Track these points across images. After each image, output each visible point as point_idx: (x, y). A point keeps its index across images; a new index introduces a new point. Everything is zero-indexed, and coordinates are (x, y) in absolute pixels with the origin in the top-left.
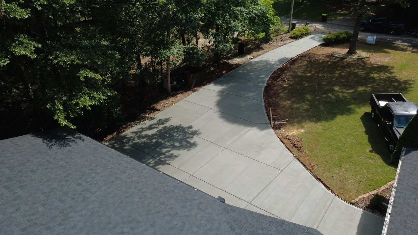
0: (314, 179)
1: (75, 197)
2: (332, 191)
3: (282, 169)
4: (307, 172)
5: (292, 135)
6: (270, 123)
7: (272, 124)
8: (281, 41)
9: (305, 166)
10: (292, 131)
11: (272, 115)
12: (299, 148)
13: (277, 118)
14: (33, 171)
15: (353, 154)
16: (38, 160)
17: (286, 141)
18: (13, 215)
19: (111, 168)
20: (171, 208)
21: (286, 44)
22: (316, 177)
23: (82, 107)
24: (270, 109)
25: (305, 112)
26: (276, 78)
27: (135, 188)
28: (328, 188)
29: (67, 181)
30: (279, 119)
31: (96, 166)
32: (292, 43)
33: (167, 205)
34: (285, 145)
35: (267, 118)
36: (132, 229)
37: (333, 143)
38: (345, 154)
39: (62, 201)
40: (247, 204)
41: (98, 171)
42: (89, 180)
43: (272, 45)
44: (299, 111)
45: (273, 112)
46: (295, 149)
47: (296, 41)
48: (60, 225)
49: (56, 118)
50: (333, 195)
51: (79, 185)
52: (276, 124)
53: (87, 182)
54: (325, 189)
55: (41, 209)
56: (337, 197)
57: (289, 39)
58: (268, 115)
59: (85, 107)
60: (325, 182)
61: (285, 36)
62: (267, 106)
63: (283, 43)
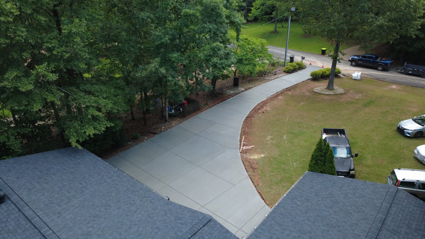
0: (256, 192)
1: (77, 190)
2: (265, 202)
3: (235, 184)
4: (253, 186)
5: (254, 159)
6: (240, 148)
7: (241, 149)
8: (275, 75)
9: (253, 183)
10: (255, 155)
11: (243, 142)
12: (254, 169)
13: (246, 144)
14: (54, 174)
15: (293, 175)
16: (58, 167)
17: (246, 163)
18: (41, 197)
19: (102, 175)
20: (133, 201)
21: (278, 78)
22: (257, 190)
23: (88, 135)
24: (244, 137)
25: (270, 140)
26: (258, 110)
27: (115, 188)
28: (263, 199)
29: (74, 181)
30: (247, 146)
31: (93, 173)
32: (284, 77)
33: (131, 199)
34: (245, 166)
35: (239, 143)
36: (106, 209)
37: (282, 166)
38: (288, 175)
39: (69, 192)
40: (201, 207)
41: (94, 176)
42: (87, 181)
43: (265, 78)
44: (266, 139)
45: (245, 139)
46: (251, 170)
47: (288, 75)
48: (66, 204)
49: (70, 141)
50: (264, 204)
51: (81, 184)
52: (244, 149)
53: (86, 183)
54: (261, 199)
55: (57, 195)
56: (267, 206)
57: (283, 72)
58: (240, 142)
59: (89, 135)
60: (263, 195)
61: (279, 70)
62: (242, 134)
63: (275, 76)
